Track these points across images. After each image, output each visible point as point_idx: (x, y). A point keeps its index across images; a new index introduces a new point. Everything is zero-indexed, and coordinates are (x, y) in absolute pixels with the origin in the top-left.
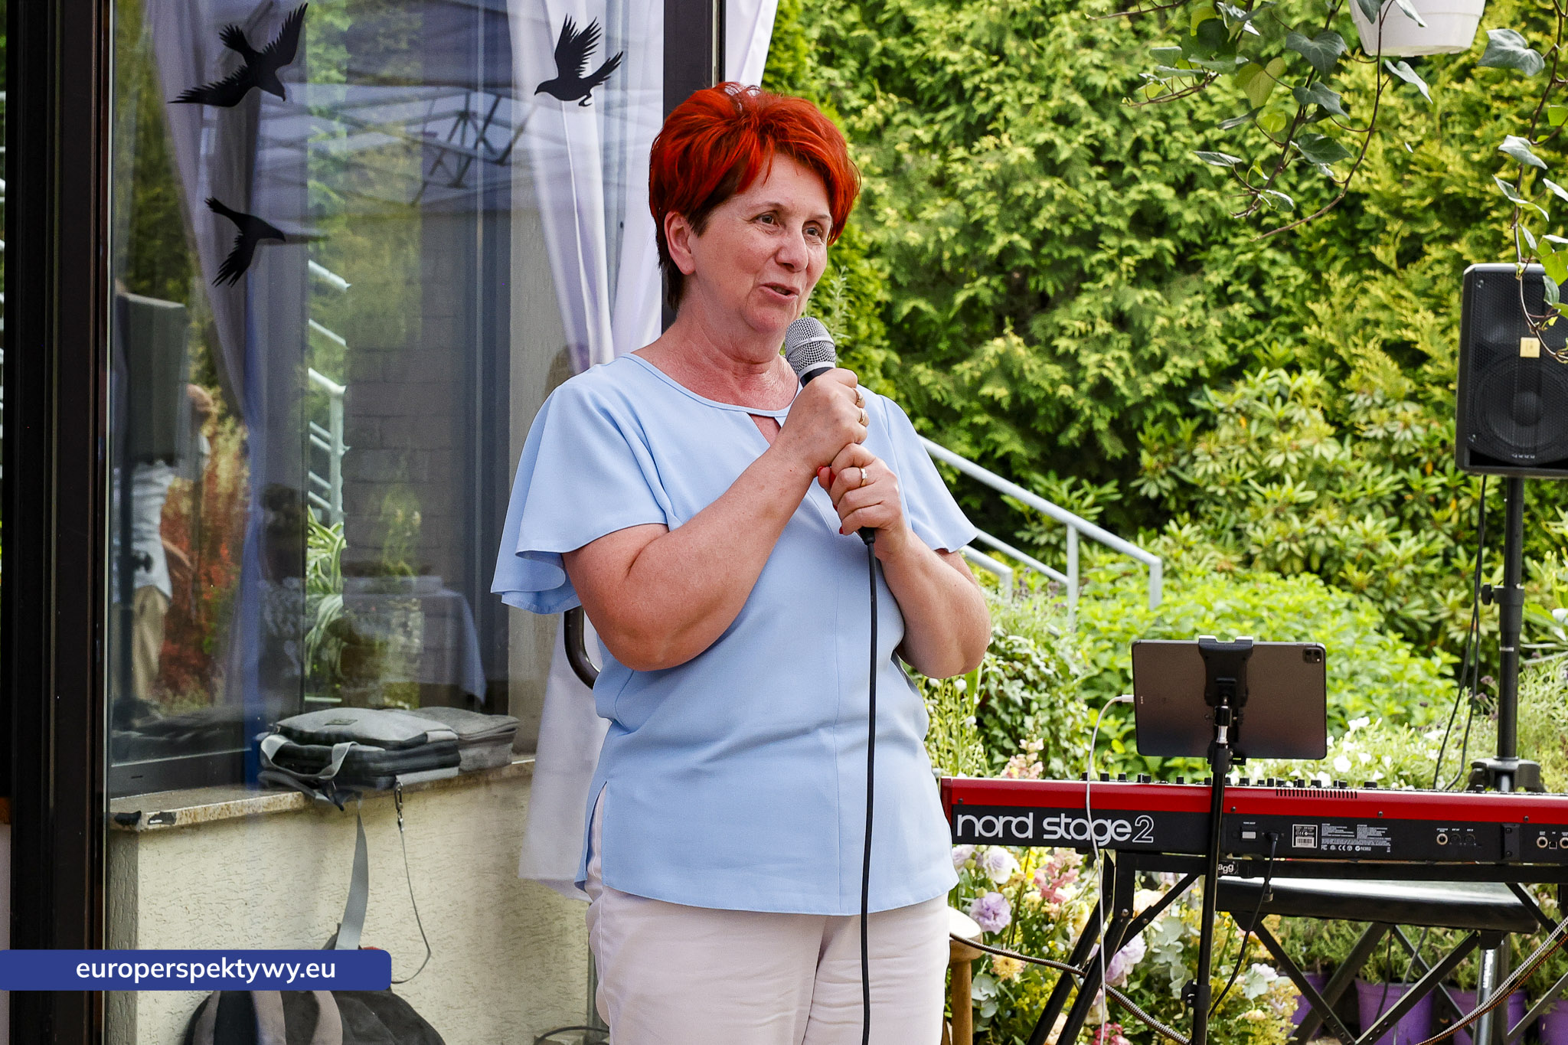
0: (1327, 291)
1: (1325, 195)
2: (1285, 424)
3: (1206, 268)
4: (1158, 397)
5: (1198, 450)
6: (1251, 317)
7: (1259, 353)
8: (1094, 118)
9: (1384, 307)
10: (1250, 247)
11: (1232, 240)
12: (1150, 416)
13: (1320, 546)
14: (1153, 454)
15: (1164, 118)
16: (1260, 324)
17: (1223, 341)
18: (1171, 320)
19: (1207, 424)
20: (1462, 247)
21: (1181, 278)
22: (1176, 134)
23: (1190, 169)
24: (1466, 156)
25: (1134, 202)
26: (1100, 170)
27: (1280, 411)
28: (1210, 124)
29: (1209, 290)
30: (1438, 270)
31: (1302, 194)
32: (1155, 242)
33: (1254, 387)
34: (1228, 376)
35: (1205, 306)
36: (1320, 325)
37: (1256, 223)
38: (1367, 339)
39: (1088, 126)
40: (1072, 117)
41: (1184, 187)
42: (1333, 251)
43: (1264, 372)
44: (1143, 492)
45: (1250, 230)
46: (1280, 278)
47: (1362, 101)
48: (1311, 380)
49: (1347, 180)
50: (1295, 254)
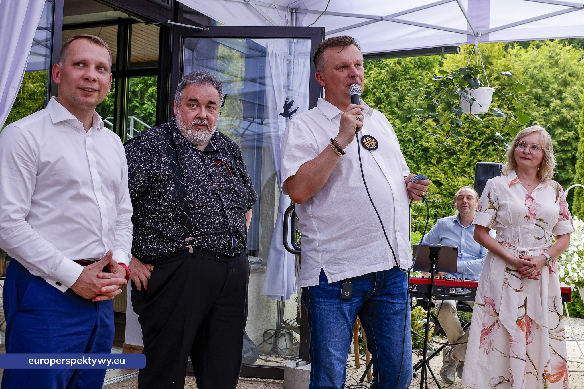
0: (420, 169)
1: (421, 148)
9: (433, 173)
13: (419, 225)
20: (450, 160)
24: (452, 140)
30: (445, 165)
31: (415, 147)
47: (429, 127)
49: (425, 144)
50: (414, 160)
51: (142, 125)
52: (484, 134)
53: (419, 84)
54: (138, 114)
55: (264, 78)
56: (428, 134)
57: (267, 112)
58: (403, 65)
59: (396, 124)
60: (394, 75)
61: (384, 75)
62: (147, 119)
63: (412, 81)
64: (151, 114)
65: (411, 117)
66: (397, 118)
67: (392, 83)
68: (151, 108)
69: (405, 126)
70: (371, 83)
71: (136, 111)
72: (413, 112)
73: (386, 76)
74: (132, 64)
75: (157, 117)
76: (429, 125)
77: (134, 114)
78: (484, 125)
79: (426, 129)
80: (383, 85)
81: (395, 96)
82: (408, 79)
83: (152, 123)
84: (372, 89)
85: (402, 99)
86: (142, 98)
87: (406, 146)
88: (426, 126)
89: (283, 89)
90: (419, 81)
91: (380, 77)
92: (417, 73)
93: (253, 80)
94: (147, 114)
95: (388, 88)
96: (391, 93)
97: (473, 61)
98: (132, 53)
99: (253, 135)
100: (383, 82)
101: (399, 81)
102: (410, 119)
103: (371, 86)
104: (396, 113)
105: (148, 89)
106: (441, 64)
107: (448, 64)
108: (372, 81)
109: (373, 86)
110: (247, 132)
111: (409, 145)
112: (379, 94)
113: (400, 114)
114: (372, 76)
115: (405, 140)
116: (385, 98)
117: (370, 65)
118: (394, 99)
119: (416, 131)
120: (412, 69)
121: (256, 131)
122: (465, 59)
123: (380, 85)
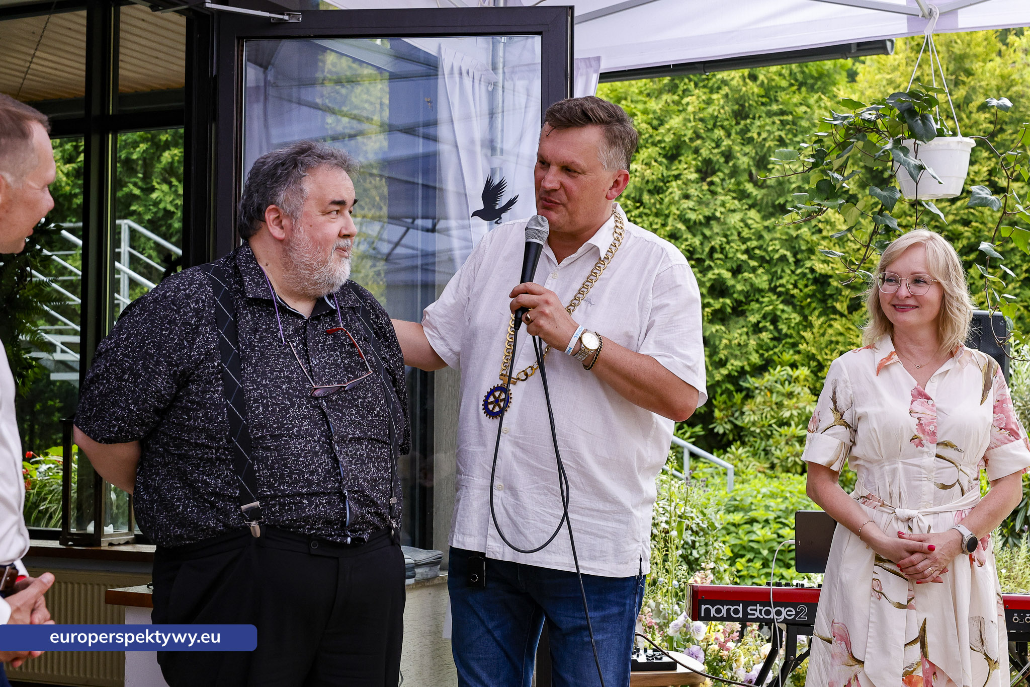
0: (811, 326)
1: (810, 276)
2: (790, 395)
3: (748, 314)
4: (723, 381)
5: (745, 409)
6: (771, 339)
7: (775, 358)
8: (689, 236)
9: (841, 334)
10: (771, 302)
11: (761, 299)
12: (719, 391)
14: (721, 410)
15: (726, 236)
16: (776, 343)
17: (757, 352)
18: (730, 341)
19: (749, 395)
21: (734, 319)
22: (732, 244)
23: (739, 263)
25: (710, 279)
26: (693, 262)
27: (788, 388)
28: (750, 239)
29: (750, 325)
31: (798, 275)
32: (721, 300)
33: (774, 375)
34: (760, 370)
35: (747, 333)
36: (807, 343)
37: (773, 290)
38: (832, 351)
39: (686, 240)
40: (678, 235)
41: (736, 271)
42: (813, 305)
43: (779, 368)
44: (716, 430)
45: (770, 294)
46: (786, 319)
47: (828, 227)
48: (803, 372)
49: (821, 268)
50: (794, 306)
51: (149, 239)
52: (958, 239)
53: (800, 126)
54: (139, 214)
55: (435, 123)
56: (824, 243)
57: (444, 204)
58: (763, 82)
59: (750, 222)
60: (743, 106)
61: (719, 106)
62: (161, 226)
63: (785, 118)
64: (169, 214)
65: (784, 204)
66: (751, 207)
67: (738, 123)
68: (169, 198)
69: (771, 227)
70: (689, 125)
71: (133, 208)
72: (789, 192)
73: (723, 107)
74: (122, 98)
75: (185, 220)
76: (827, 222)
77: (128, 215)
78: (958, 218)
79: (820, 231)
80: (716, 131)
81: (746, 154)
82: (776, 114)
83: (171, 236)
84: (691, 140)
85: (762, 163)
86: (147, 177)
87: (776, 272)
88: (821, 226)
89: (478, 148)
90: (802, 118)
91: (710, 110)
92: (796, 99)
93: (410, 131)
94: (160, 214)
95: (729, 135)
96: (737, 148)
97: (925, 67)
98: (121, 71)
99: (413, 257)
100: (716, 122)
101: (754, 118)
102: (782, 210)
103: (689, 133)
104: (749, 196)
105: (161, 155)
106: (852, 76)
107: (869, 77)
108: (690, 121)
109: (695, 132)
110: (400, 250)
111: (783, 271)
112: (708, 152)
113: (759, 197)
114: (690, 109)
115: (772, 259)
116: (722, 160)
117: (685, 84)
118: (744, 162)
119: (797, 236)
120: (784, 89)
121: (419, 246)
122: (907, 64)
123: (709, 130)
